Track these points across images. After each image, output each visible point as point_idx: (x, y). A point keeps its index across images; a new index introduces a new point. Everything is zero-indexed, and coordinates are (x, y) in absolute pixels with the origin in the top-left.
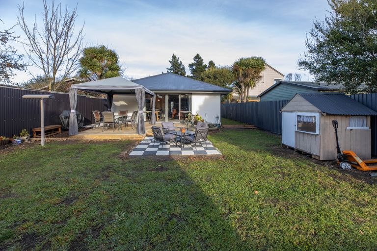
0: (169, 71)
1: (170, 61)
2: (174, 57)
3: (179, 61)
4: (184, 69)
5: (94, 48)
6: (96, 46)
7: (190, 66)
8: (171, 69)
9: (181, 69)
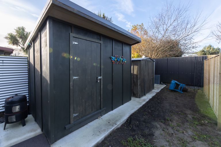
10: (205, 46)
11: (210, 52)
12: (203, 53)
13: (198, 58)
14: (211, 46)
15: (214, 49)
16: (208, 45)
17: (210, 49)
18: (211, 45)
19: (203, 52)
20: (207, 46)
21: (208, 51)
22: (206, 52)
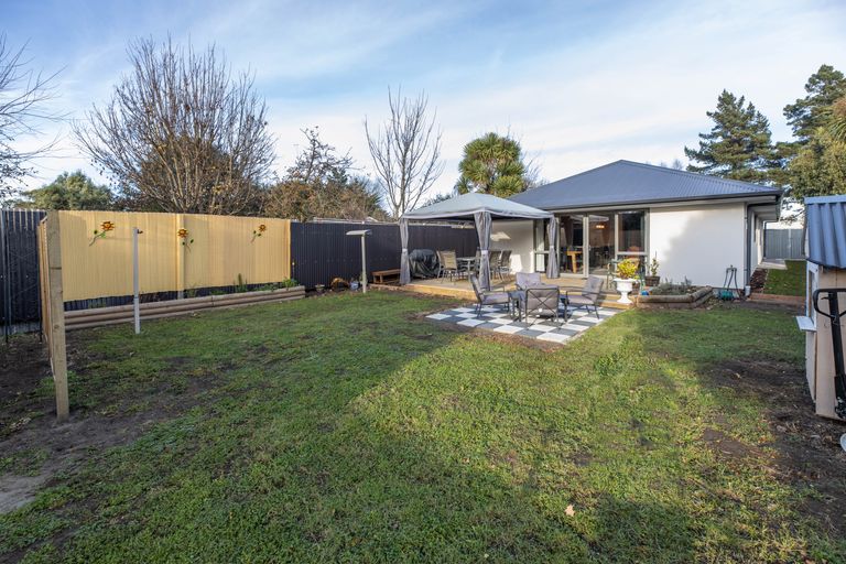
0: (707, 141)
1: (709, 114)
2: (726, 99)
3: (745, 106)
4: (763, 124)
5: (478, 140)
6: (480, 137)
7: (792, 111)
8: (714, 135)
9: (755, 128)
10: (62, 173)
11: (79, 198)
12: (56, 196)
13: (17, 220)
14: (83, 176)
15: (91, 188)
16: (71, 171)
17: (81, 186)
18: (83, 173)
19: (55, 193)
20: (70, 175)
21: (75, 193)
22: (66, 196)
